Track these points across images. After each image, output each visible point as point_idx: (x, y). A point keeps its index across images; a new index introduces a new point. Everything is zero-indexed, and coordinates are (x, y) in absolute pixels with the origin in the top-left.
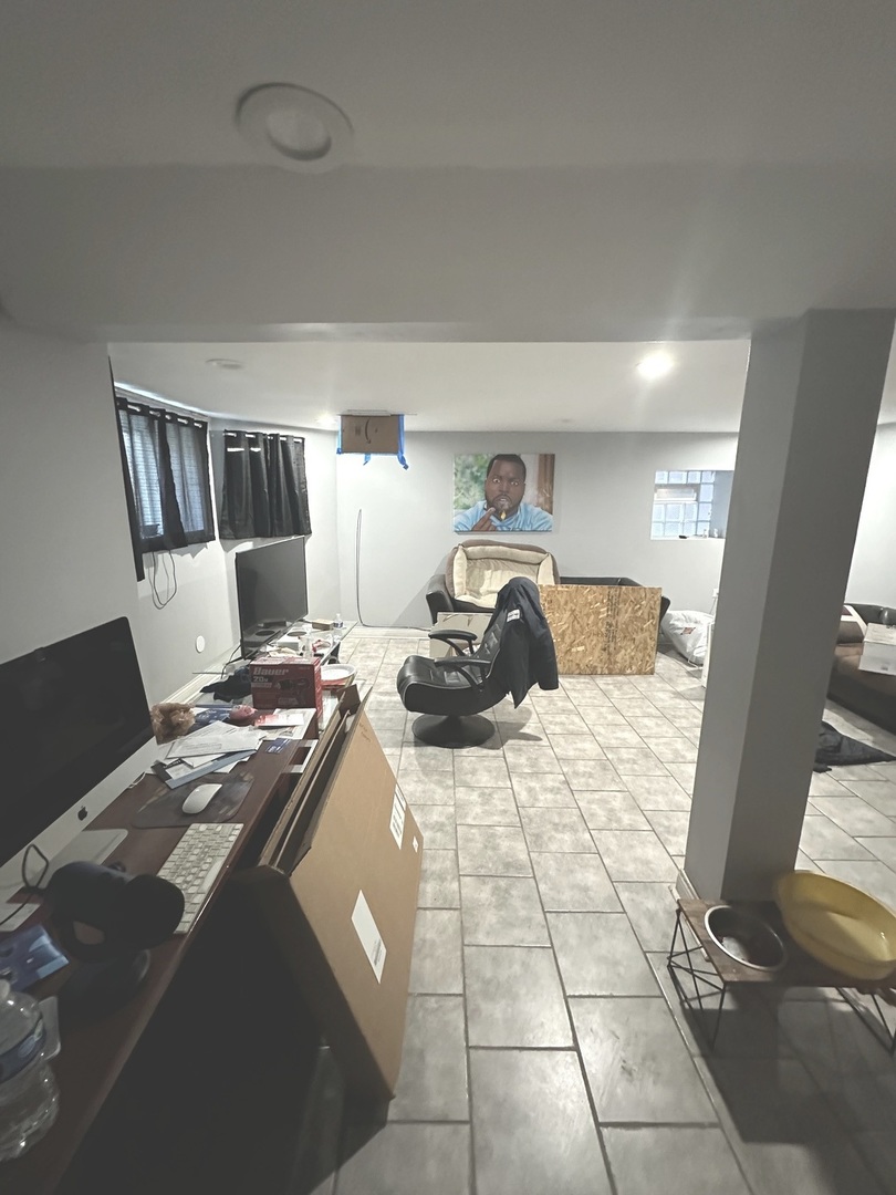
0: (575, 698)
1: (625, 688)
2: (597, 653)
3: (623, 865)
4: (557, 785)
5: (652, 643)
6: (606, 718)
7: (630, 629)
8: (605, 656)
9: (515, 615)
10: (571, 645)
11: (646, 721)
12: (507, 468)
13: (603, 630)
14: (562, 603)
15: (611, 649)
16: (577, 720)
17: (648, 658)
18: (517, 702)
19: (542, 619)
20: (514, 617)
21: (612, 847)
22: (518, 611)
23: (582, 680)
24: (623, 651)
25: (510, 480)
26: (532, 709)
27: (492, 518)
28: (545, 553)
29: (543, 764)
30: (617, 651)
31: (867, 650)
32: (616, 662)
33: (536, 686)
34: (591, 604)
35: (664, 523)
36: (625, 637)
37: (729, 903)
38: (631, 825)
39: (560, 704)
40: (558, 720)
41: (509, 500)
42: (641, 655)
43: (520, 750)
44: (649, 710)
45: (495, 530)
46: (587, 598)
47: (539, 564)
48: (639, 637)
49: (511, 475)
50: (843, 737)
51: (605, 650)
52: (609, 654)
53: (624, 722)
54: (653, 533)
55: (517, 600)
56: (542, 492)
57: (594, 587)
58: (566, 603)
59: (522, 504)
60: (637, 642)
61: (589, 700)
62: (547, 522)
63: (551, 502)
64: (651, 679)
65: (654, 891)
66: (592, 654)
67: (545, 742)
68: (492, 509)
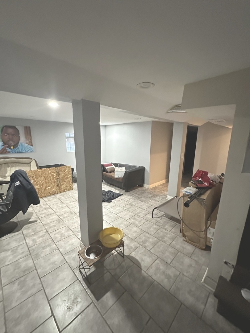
0: (49, 203)
1: (65, 196)
2: (55, 188)
3: (66, 248)
4: (44, 234)
5: (71, 181)
6: (59, 206)
7: (64, 179)
8: (58, 188)
9: (18, 183)
10: (46, 187)
11: (71, 203)
12: (10, 131)
13: (56, 180)
14: (40, 175)
15: (59, 185)
16: (50, 210)
17: (70, 185)
18: (24, 213)
19: (29, 183)
20: (17, 184)
21: (63, 245)
22: (19, 182)
23: (51, 197)
24: (63, 185)
25: (13, 135)
26: (33, 212)
27: (7, 148)
28: (32, 159)
29: (38, 229)
30: (61, 185)
31: (116, 173)
32: (61, 189)
33: (32, 204)
34: (50, 173)
35: (70, 147)
36: (63, 181)
37: (90, 245)
38: (68, 236)
39: (44, 207)
40: (43, 212)
41: (14, 142)
42: (68, 185)
43: (29, 228)
44: (72, 200)
45: (9, 153)
46: (49, 172)
47: (31, 163)
48: (67, 180)
49: (13, 133)
50: (114, 193)
51: (57, 186)
52: (59, 187)
53: (65, 206)
54: (67, 150)
55: (18, 178)
56: (27, 139)
57: (51, 168)
58: (42, 175)
59: (19, 143)
60: (67, 182)
61: (54, 203)
62: (31, 149)
63: (32, 142)
64: (72, 191)
65: (75, 251)
66: (53, 188)
67: (39, 221)
68: (7, 145)
